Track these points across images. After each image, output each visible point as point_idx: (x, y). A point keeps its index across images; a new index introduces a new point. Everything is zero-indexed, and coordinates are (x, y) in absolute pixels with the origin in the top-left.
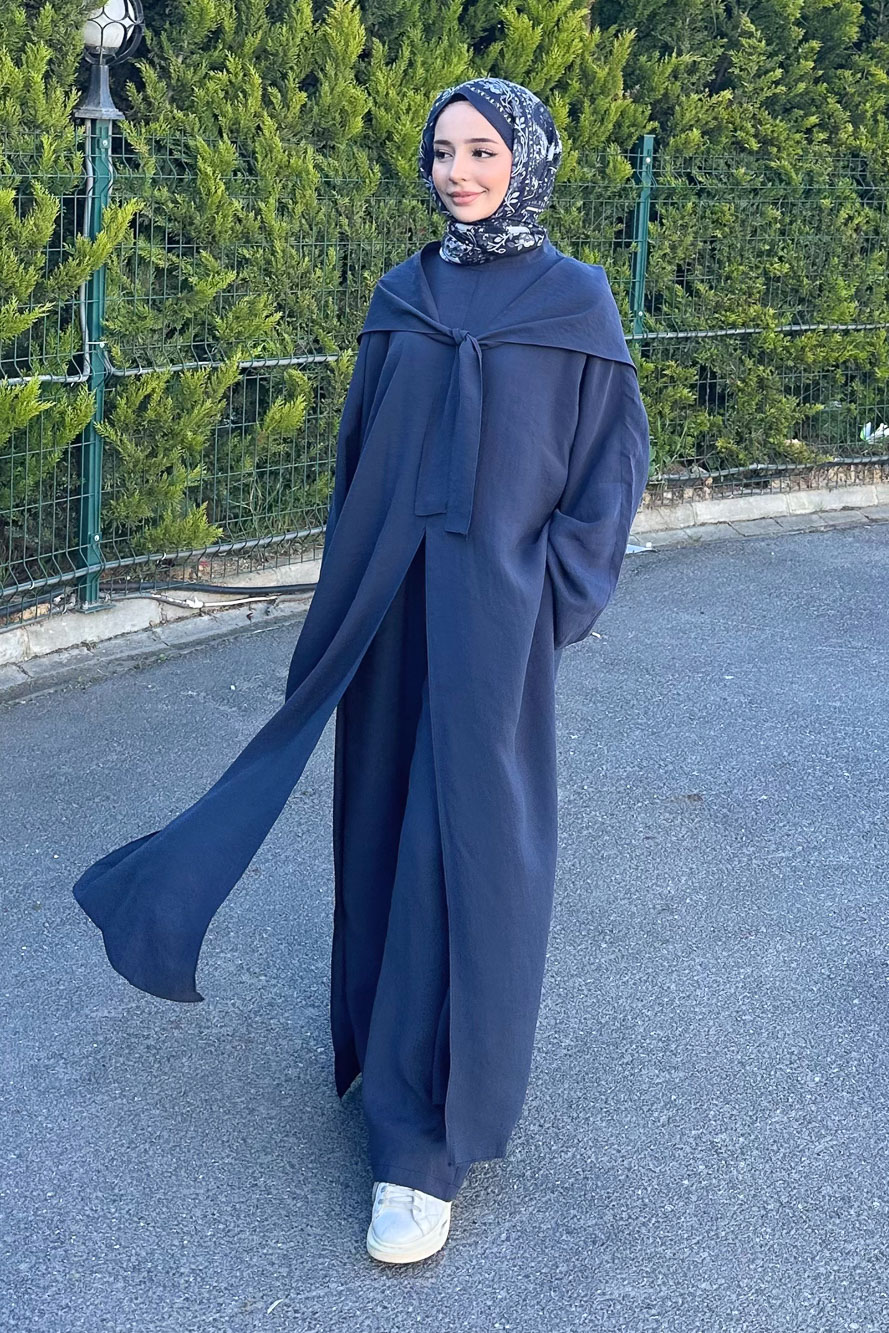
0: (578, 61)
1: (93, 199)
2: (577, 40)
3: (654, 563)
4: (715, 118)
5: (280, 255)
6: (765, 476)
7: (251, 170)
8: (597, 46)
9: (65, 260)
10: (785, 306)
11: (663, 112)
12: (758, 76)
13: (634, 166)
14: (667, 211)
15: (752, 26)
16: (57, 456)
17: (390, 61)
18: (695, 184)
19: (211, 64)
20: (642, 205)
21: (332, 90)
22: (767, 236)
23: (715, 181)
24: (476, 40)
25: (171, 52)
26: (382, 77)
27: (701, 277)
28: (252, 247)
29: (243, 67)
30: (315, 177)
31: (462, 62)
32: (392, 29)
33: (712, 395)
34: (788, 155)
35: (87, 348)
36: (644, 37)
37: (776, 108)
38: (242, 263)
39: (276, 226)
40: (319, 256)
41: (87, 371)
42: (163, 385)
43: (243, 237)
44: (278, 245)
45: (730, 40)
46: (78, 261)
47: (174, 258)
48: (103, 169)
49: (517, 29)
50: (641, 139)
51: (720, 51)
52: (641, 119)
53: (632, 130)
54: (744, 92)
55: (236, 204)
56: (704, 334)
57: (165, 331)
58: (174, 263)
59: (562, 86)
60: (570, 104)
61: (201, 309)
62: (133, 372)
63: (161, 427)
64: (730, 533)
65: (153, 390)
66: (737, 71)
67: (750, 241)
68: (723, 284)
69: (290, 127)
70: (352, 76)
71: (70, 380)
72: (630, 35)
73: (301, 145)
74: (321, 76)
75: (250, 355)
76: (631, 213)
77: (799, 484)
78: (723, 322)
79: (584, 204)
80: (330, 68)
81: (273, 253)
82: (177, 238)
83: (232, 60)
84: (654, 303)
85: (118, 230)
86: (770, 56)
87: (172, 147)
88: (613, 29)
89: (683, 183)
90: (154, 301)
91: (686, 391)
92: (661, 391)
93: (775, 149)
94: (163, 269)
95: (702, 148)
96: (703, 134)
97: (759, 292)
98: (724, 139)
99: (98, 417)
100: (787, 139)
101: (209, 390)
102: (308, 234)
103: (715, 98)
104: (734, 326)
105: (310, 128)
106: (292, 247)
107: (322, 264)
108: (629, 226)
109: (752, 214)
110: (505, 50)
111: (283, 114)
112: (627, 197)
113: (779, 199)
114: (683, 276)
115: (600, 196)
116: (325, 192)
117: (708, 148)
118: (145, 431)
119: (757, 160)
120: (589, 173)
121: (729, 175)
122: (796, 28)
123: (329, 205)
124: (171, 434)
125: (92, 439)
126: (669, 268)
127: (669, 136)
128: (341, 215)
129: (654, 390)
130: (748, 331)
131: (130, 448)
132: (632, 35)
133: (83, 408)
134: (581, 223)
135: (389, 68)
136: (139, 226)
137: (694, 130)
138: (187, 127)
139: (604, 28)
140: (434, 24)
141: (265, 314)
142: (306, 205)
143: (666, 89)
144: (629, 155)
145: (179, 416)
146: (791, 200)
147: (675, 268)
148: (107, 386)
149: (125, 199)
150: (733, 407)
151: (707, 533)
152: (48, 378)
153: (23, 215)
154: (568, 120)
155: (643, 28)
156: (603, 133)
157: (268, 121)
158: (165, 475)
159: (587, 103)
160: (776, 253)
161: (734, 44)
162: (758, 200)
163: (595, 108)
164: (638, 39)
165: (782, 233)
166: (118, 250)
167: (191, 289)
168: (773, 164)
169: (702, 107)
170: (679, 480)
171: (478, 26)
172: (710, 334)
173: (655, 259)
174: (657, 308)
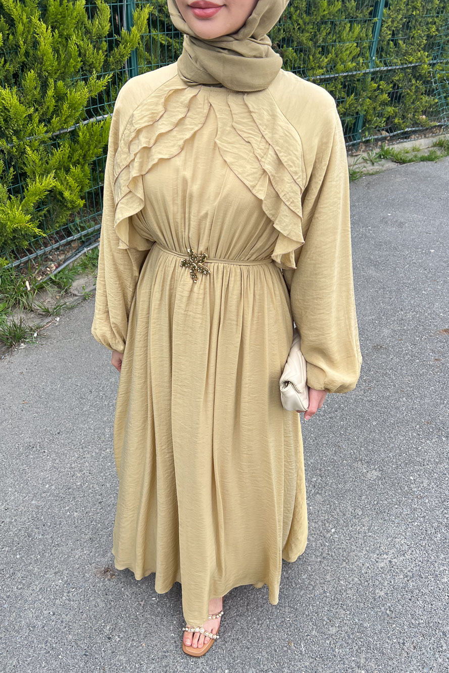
1: (127, 5)
9: (116, 45)
27: (401, 37)
46: (124, 46)
58: (169, 42)
77: (421, 137)
84: (380, 51)
85: (142, 25)
91: (386, 96)
94: (165, 46)
108: (376, 8)
114: (394, 37)
126: (389, 33)
130: (416, 64)
149: (144, 4)
153: (93, 17)
166: (142, 37)
172: (401, 67)
173: (384, 28)
174: (381, 54)
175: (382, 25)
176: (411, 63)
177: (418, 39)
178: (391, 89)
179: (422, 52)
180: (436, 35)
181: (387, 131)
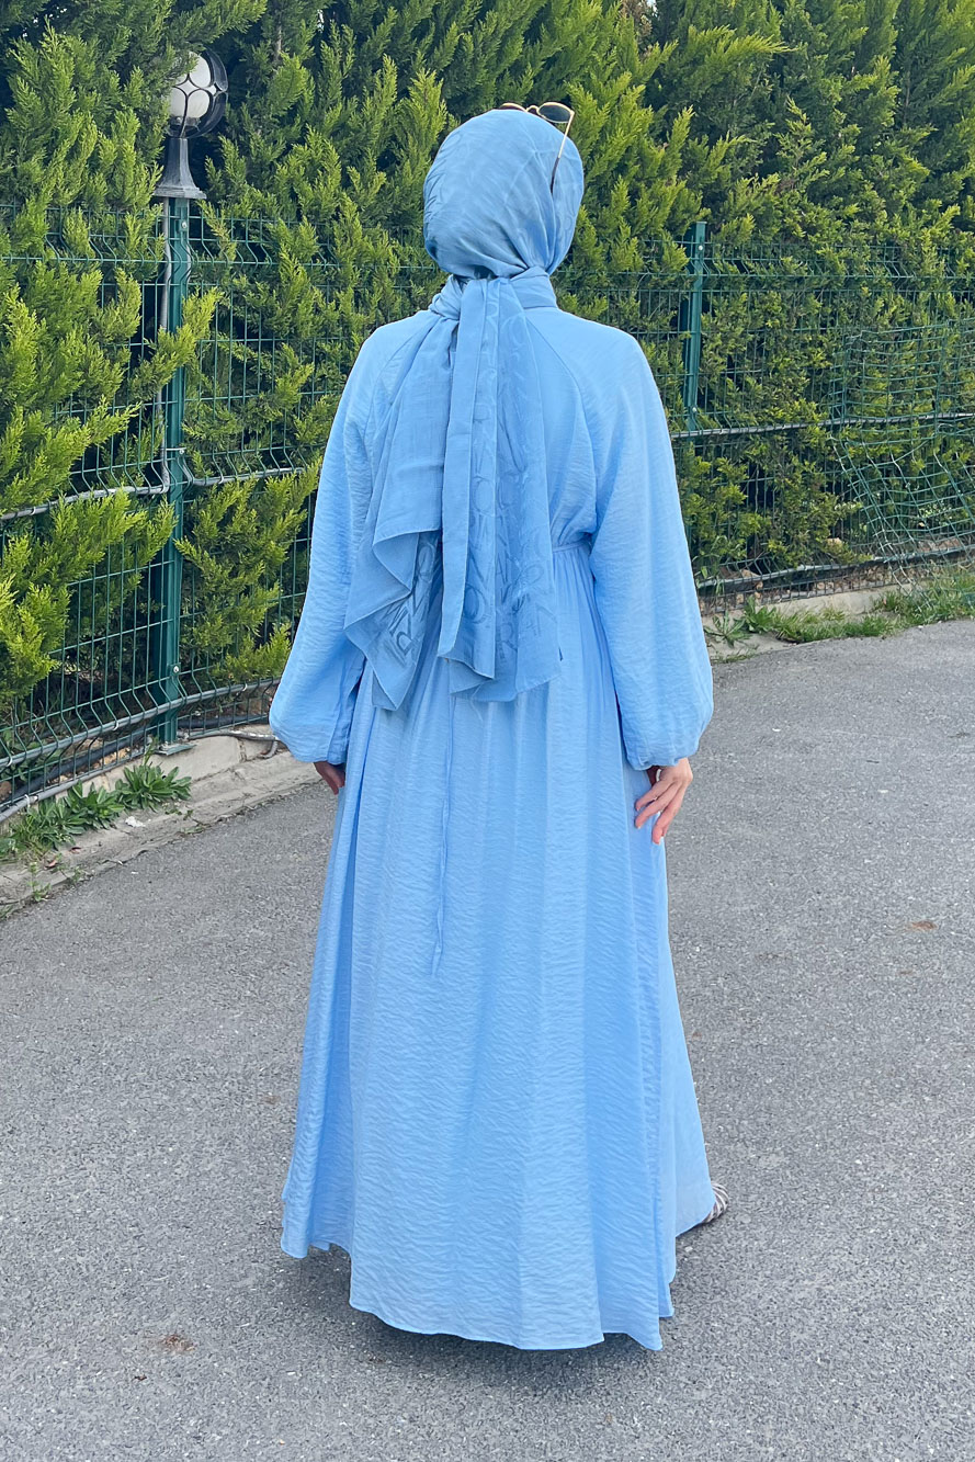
0: (636, 142)
1: (172, 288)
4: (765, 204)
7: (327, 255)
8: (649, 127)
9: (149, 358)
11: (714, 198)
12: (803, 160)
13: (687, 254)
14: (718, 301)
18: (746, 273)
20: (695, 295)
21: (413, 169)
23: (764, 270)
25: (252, 126)
27: (750, 371)
29: (322, 143)
30: (396, 263)
33: (760, 494)
34: (830, 243)
37: (816, 194)
39: (354, 317)
43: (323, 329)
45: (776, 123)
46: (163, 357)
47: (254, 353)
48: (180, 256)
49: (585, 107)
50: (694, 226)
51: (767, 135)
52: (693, 205)
53: (686, 216)
55: (317, 293)
56: (752, 430)
58: (252, 358)
60: (629, 187)
62: (214, 481)
66: (784, 155)
68: (770, 378)
69: (369, 209)
72: (688, 114)
73: (377, 229)
74: (399, 154)
76: (685, 301)
77: (842, 587)
78: (772, 418)
80: (412, 145)
82: (256, 331)
83: (313, 134)
84: (707, 398)
85: (201, 322)
86: (815, 139)
87: (250, 230)
91: (737, 490)
94: (242, 364)
97: (803, 385)
100: (830, 226)
103: (764, 185)
105: (389, 211)
108: (684, 312)
109: (797, 304)
111: (362, 196)
112: (681, 287)
113: (821, 288)
114: (734, 369)
115: (657, 284)
119: (802, 248)
121: (775, 263)
122: (839, 113)
124: (253, 550)
126: (720, 360)
127: (720, 224)
130: (795, 426)
131: (213, 566)
134: (639, 313)
136: (221, 321)
137: (747, 215)
138: (266, 208)
143: (719, 173)
144: (683, 242)
146: (833, 289)
147: (726, 360)
149: (205, 288)
154: (627, 205)
157: (349, 204)
159: (644, 187)
162: (802, 289)
163: (652, 193)
165: (824, 324)
168: (818, 252)
169: (753, 192)
172: (760, 430)
173: (708, 352)
174: (709, 403)
175: (702, 345)
176: (781, 422)
177: (788, 375)
178: (745, 476)
179: (803, 400)
180: (828, 368)
181: (753, 569)
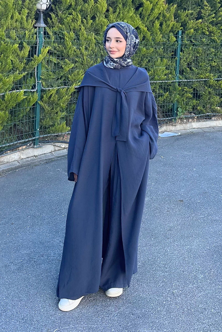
0: (162, 12)
1: (39, 46)
2: (162, 7)
3: (180, 138)
4: (197, 26)
5: (85, 60)
6: (211, 116)
7: (78, 39)
8: (168, 8)
9: (31, 61)
10: (216, 73)
11: (184, 25)
12: (209, 15)
13: (176, 38)
14: (185, 49)
15: (207, 4)
16: (28, 109)
17: (114, 12)
18: (192, 43)
19: (69, 13)
20: (178, 48)
21: (99, 19)
22: (211, 56)
23: (197, 42)
24: (136, 7)
25: (59, 10)
26: (112, 16)
27: (194, 66)
28: (78, 58)
29: (76, 14)
30: (94, 41)
31: (132, 13)
32: (115, 5)
33: (196, 95)
34: (216, 36)
35: (36, 83)
36: (180, 6)
37: (213, 24)
38: (76, 62)
39: (85, 53)
40: (96, 60)
41: (36, 88)
42: (55, 92)
43: (76, 56)
44: (85, 57)
45: (201, 7)
46: (34, 61)
47: (59, 61)
48: (41, 39)
49: (146, 4)
50: (178, 31)
51: (199, 10)
52: (178, 27)
53: (176, 29)
54: (205, 20)
55: (74, 47)
56: (194, 80)
57: (56, 79)
58: (59, 62)
59: (158, 18)
60: (160, 23)
61: (65, 73)
62: (48, 89)
63: (54, 102)
64: (200, 131)
65: (53, 93)
66: (203, 15)
67: (206, 57)
68: (199, 68)
69: (88, 28)
70: (104, 16)
71: (32, 91)
72: (175, 6)
73: (91, 33)
74: (96, 16)
75: (78, 85)
76: (176, 50)
77: (219, 118)
78: (199, 77)
79: (164, 47)
80: (98, 14)
81: (84, 60)
82: (60, 56)
83: (74, 12)
84: (182, 72)
85: (45, 54)
86: (212, 11)
87: (59, 33)
88: (171, 4)
89: (189, 42)
90: (54, 71)
91: (190, 95)
92: (183, 94)
93: (213, 34)
94: (56, 63)
95: (194, 34)
96: (194, 30)
97: (209, 70)
98: (200, 31)
99: (39, 100)
100: (216, 32)
101: (67, 93)
102: (93, 55)
103: (197, 22)
104: (202, 78)
105: (93, 29)
106: (89, 58)
107: (96, 62)
108: (175, 53)
109: (207, 50)
110: (143, 9)
111: (87, 25)
112: (174, 46)
113: (214, 47)
114: (189, 66)
115: (167, 46)
116: (97, 44)
117: (196, 34)
118: (51, 104)
119: (208, 37)
120: (165, 40)
121: (201, 41)
122: (219, 4)
123: (98, 48)
124: (57, 104)
125: (37, 105)
126: (185, 64)
127: (186, 31)
128: (101, 50)
129: (181, 94)
130: (206, 80)
131: (47, 107)
132: (176, 6)
133: (35, 97)
134: (163, 52)
135: (114, 14)
136: (50, 53)
137: (192, 29)
138: (62, 29)
139: (169, 4)
140: (125, 3)
141: (81, 75)
142: (92, 48)
143: (185, 19)
144: (175, 35)
145: (59, 100)
146: (217, 47)
147: (187, 64)
148: (41, 92)
149: (47, 46)
150: (202, 99)
151: (195, 131)
152: (26, 90)
153: (21, 50)
154: (159, 27)
155: (179, 4)
156: (168, 30)
157: (83, 28)
158: (56, 114)
159: (164, 22)
160: (213, 60)
161: (203, 8)
162: (208, 47)
163: (166, 24)
164: (178, 6)
165: (215, 55)
166: (45, 59)
167: (63, 68)
168: (212, 38)
169: (194, 24)
170: (188, 117)
171: (137, 4)
173: (182, 61)
177: (204, 67)
178: (192, 91)
179: (209, 74)
